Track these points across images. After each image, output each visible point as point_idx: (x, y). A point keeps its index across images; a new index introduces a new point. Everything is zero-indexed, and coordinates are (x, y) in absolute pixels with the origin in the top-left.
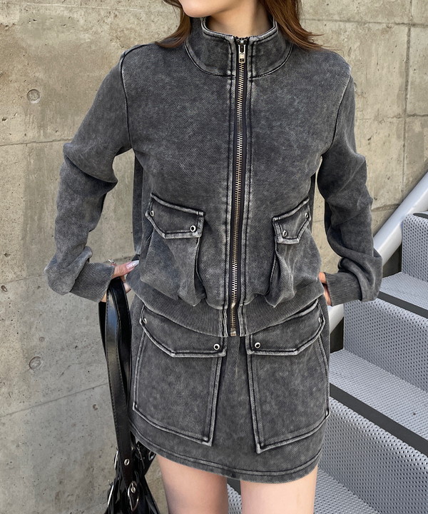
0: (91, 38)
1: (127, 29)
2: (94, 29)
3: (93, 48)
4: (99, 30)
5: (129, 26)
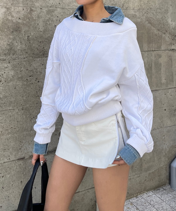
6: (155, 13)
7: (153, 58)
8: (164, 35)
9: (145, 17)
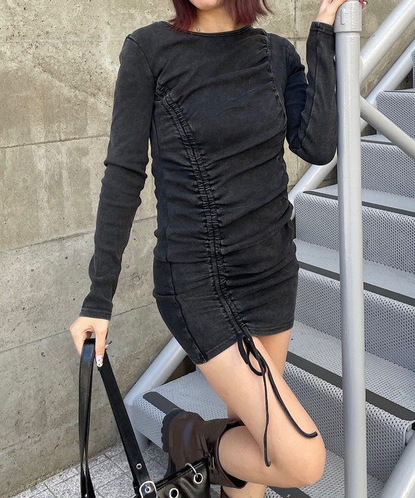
0: (18, 66)
1: (48, 57)
2: (19, 59)
3: (20, 74)
4: (24, 60)
5: (49, 55)
6: (61, 46)
7: (64, 158)
8: (91, 100)
9: (30, 57)
